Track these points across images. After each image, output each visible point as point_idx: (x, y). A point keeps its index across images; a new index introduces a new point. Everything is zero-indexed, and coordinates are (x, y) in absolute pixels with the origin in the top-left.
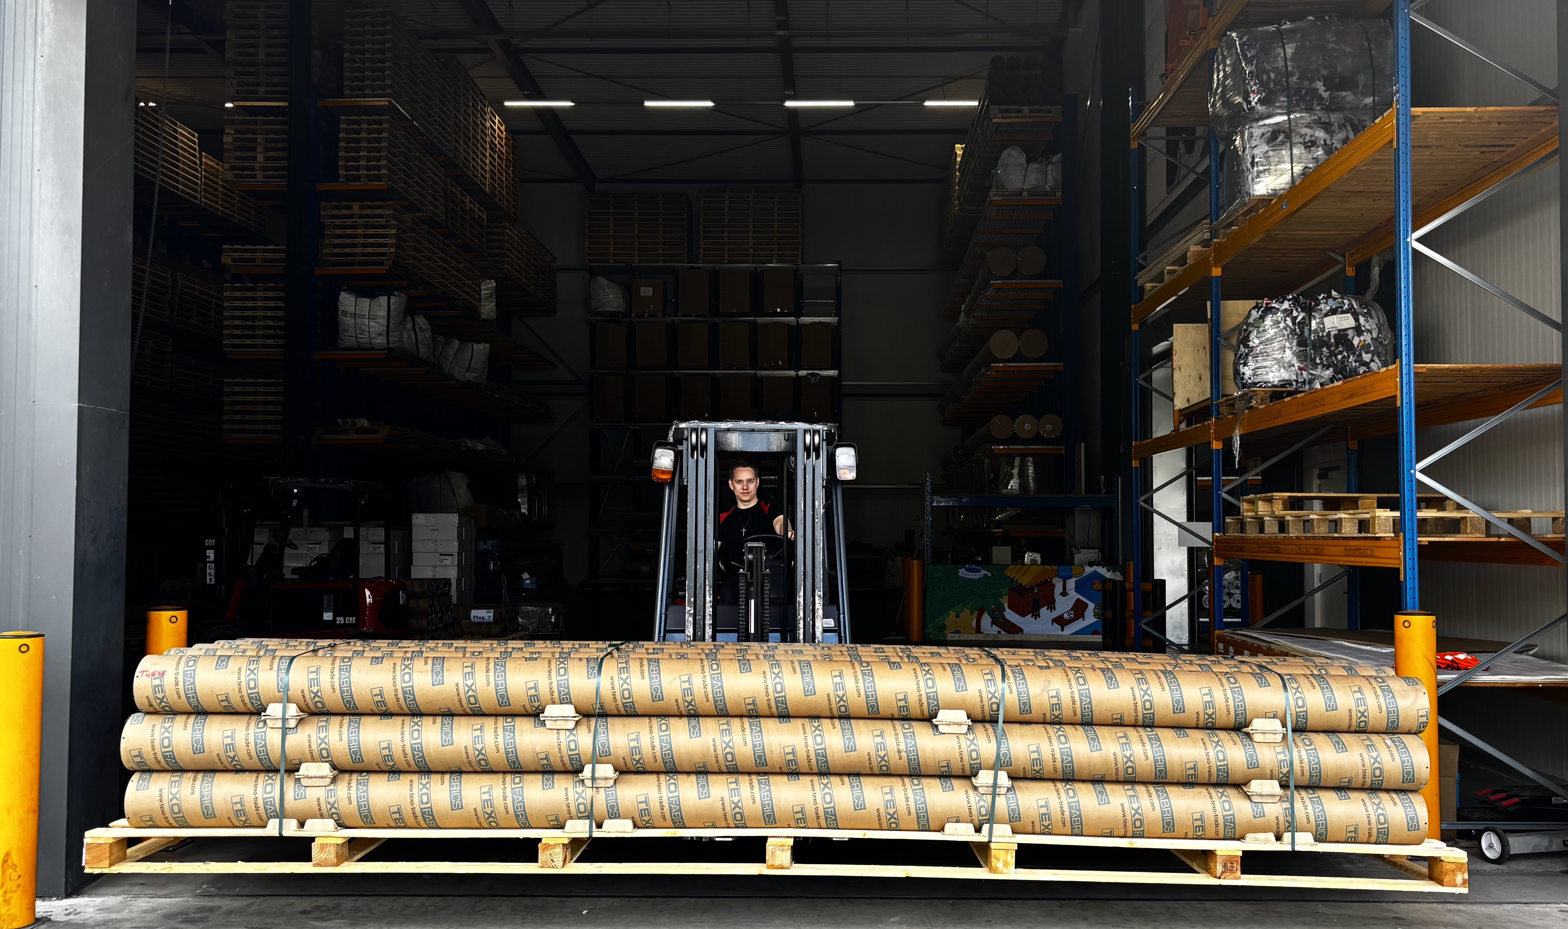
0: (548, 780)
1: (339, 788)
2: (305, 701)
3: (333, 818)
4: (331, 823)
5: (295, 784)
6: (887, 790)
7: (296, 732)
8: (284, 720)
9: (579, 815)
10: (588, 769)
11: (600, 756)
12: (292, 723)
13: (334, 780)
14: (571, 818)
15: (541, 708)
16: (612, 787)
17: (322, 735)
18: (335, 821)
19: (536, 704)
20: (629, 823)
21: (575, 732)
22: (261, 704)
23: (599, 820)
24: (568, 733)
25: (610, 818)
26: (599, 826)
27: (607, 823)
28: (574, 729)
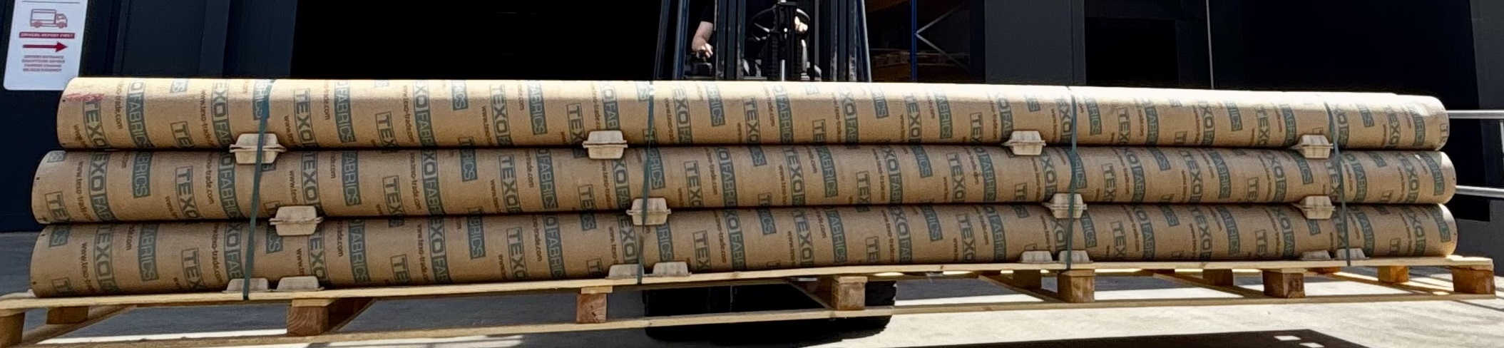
0: (588, 220)
1: (326, 236)
2: (288, 130)
3: (315, 275)
4: (314, 281)
5: (268, 234)
6: (963, 218)
7: (275, 168)
8: (260, 153)
9: (627, 259)
10: (637, 204)
11: (653, 189)
12: (270, 157)
13: (320, 228)
14: (616, 263)
15: (582, 136)
16: (664, 225)
17: (309, 171)
18: (318, 278)
19: (577, 131)
20: (684, 266)
21: (623, 162)
22: (230, 135)
23: (648, 264)
24: (615, 164)
25: (662, 261)
26: (649, 270)
27: (659, 268)
28: (621, 159)
